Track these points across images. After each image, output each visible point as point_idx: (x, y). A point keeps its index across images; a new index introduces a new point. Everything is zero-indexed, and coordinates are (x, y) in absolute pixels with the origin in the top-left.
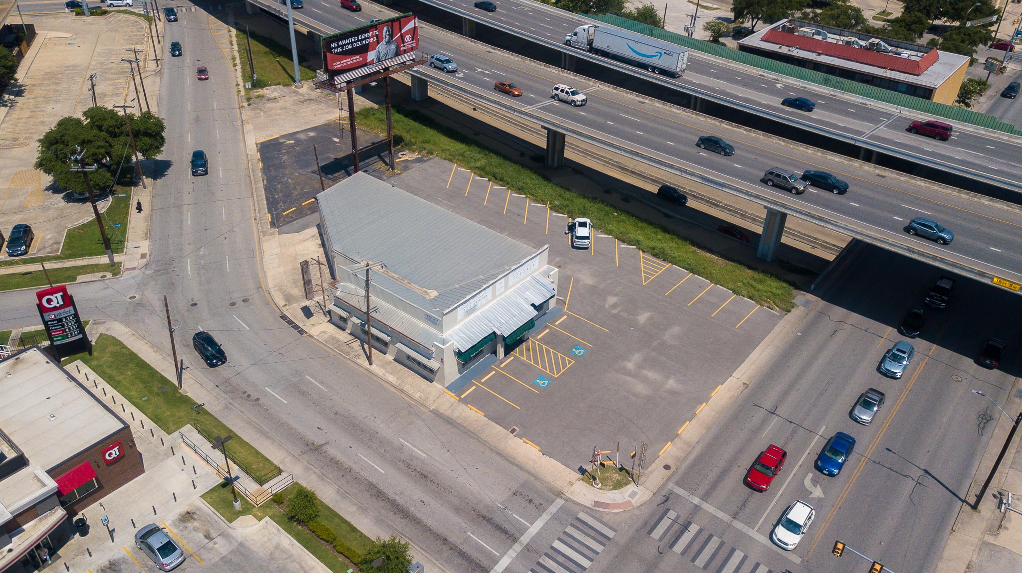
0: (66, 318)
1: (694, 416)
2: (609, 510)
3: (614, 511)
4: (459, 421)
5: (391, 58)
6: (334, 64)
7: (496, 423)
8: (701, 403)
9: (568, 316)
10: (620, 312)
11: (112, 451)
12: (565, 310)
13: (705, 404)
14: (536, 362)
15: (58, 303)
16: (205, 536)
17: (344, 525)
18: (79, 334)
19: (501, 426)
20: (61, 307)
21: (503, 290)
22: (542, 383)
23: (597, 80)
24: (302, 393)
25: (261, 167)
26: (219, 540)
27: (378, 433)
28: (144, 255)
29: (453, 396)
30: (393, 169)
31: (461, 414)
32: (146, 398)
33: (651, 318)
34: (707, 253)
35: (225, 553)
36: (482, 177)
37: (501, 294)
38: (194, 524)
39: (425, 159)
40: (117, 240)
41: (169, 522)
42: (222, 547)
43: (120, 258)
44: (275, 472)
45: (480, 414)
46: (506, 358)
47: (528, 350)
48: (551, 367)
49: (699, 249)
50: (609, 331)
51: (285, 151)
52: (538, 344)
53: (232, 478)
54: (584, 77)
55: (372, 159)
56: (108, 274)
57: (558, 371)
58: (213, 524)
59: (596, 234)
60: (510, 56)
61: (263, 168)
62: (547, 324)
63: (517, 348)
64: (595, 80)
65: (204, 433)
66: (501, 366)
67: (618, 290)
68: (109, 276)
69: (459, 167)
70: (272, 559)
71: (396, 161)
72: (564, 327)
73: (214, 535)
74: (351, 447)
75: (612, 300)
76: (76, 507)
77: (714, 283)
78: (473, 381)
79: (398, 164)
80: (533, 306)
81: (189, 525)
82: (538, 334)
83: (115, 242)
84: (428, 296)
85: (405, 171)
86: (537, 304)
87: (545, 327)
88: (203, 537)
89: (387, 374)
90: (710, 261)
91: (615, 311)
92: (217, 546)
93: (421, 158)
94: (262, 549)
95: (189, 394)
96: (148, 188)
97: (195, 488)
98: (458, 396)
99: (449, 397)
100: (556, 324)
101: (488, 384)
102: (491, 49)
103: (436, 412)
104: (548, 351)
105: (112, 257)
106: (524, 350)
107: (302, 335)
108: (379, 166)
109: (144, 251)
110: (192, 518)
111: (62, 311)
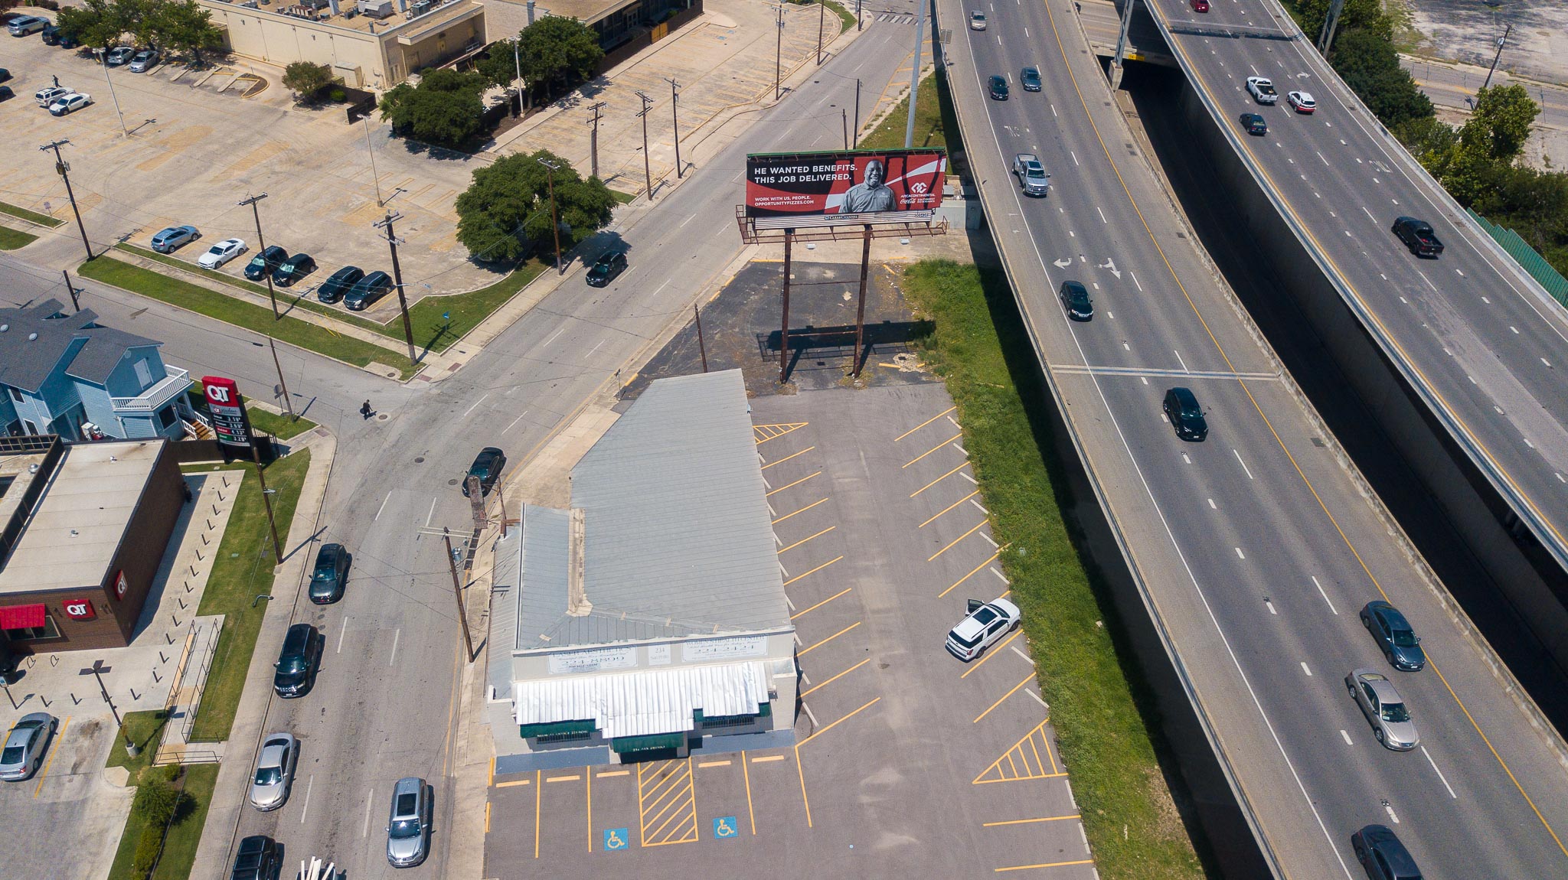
0: (231, 417)
4: (457, 817)
5: (877, 212)
6: (757, 199)
7: (485, 855)
9: (787, 759)
10: (870, 805)
11: (76, 607)
12: (796, 747)
14: (646, 804)
15: (223, 398)
16: (75, 765)
17: (185, 858)
18: (245, 441)
19: (485, 864)
20: (225, 404)
21: (668, 661)
22: (615, 841)
23: (1282, 364)
24: (367, 651)
25: (711, 300)
26: (78, 779)
27: (363, 763)
28: (456, 365)
29: (491, 777)
30: (856, 377)
31: (468, 810)
32: (237, 555)
33: (904, 849)
34: (1170, 795)
35: (63, 799)
36: (964, 447)
37: (662, 667)
38: (85, 743)
39: (924, 379)
40: (454, 332)
41: (72, 723)
42: (70, 790)
43: (431, 357)
44: (220, 735)
45: (485, 828)
46: (620, 767)
47: (664, 775)
48: (656, 826)
49: (1165, 777)
50: (811, 826)
51: (767, 287)
52: (689, 776)
53: (178, 711)
54: (1268, 348)
55: (853, 348)
56: (398, 374)
57: (658, 839)
58: (94, 756)
59: (1012, 643)
60: (1202, 257)
61: (713, 302)
62: (743, 752)
63: (653, 763)
64: (1280, 360)
65: (225, 635)
66: (599, 775)
67: (920, 764)
68: (397, 377)
69: (952, 414)
70: (83, 842)
71: (881, 364)
72: (758, 772)
73: (81, 770)
74: (317, 761)
75: (889, 776)
76: (32, 647)
77: (1095, 860)
78: (539, 771)
79: (876, 371)
80: (698, 712)
81: (81, 739)
82: (708, 760)
83: (449, 335)
84: (574, 609)
85: (871, 385)
86: (706, 714)
87: (733, 755)
88: (72, 764)
89: (469, 687)
90: (1152, 814)
91: (865, 799)
92: (68, 785)
93: (921, 374)
94: (91, 823)
95: (277, 576)
96: (566, 275)
97: (136, 699)
98: (496, 780)
99: (486, 775)
100: (754, 760)
101: (549, 791)
102: (1186, 231)
103: (450, 784)
104: (688, 795)
105: (425, 353)
106: (659, 772)
107: (465, 569)
108: (847, 363)
109: (463, 360)
110: (93, 733)
111: (227, 408)
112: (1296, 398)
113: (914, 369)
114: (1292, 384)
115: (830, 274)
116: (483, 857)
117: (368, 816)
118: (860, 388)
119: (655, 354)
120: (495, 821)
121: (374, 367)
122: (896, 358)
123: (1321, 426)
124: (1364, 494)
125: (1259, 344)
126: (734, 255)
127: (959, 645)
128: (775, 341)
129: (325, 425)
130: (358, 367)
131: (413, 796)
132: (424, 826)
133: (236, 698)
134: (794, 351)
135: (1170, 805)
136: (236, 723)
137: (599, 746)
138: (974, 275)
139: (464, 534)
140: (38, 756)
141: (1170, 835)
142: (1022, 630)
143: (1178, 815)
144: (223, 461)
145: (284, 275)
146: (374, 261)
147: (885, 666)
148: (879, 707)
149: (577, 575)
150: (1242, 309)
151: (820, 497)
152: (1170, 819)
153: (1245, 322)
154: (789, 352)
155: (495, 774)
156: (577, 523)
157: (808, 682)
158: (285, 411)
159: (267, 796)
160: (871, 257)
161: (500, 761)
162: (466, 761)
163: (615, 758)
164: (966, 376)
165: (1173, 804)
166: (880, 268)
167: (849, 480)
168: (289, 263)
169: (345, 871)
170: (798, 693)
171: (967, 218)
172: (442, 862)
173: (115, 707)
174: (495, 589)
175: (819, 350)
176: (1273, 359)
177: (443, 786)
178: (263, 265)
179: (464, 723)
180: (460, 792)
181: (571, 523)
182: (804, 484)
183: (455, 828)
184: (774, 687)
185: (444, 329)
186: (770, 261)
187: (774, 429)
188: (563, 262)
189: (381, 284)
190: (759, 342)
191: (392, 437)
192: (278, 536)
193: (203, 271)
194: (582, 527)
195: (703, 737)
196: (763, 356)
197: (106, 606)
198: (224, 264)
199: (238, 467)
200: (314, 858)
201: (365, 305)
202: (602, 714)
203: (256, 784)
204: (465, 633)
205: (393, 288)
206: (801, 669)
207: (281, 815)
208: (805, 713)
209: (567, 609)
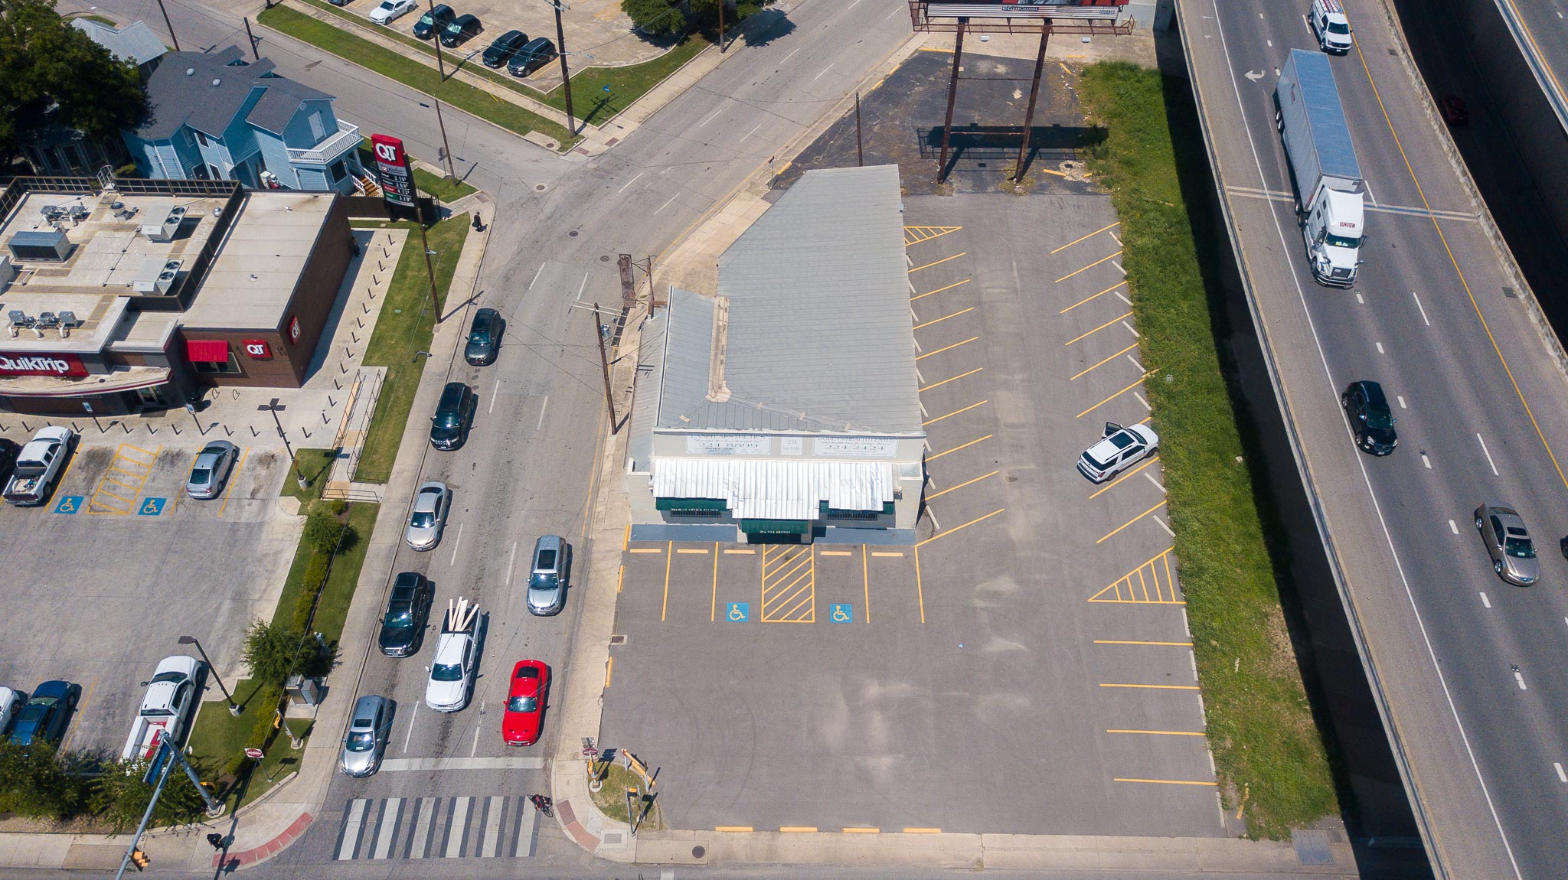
0: (398, 177)
1: (838, 829)
2: (563, 827)
3: (568, 833)
4: (592, 576)
7: (616, 613)
8: (875, 825)
9: (906, 557)
10: (985, 609)
11: (255, 347)
12: (916, 547)
13: (877, 830)
14: (768, 583)
15: (390, 156)
16: (254, 490)
17: (349, 584)
18: (410, 201)
19: (615, 621)
20: (392, 163)
21: (800, 453)
22: (736, 614)
23: (1485, 204)
24: (517, 414)
25: (873, 88)
26: (256, 503)
27: (508, 517)
28: (614, 141)
29: (626, 542)
30: (1018, 182)
31: (603, 570)
32: (400, 311)
33: (1013, 655)
34: (1287, 635)
35: (243, 520)
36: (1123, 266)
37: (793, 457)
38: (262, 472)
39: (1089, 189)
40: (614, 106)
41: (251, 453)
42: (249, 513)
43: (590, 131)
44: (381, 477)
45: (617, 589)
46: (746, 546)
47: (787, 558)
48: (776, 604)
49: (1285, 617)
50: (923, 622)
51: (933, 79)
52: (810, 561)
53: (343, 452)
54: (1472, 185)
55: (1018, 150)
56: (557, 145)
57: (777, 616)
58: (271, 484)
59: (1147, 469)
60: (1413, 78)
61: (875, 91)
62: (864, 545)
63: (778, 546)
64: (1483, 200)
65: (387, 387)
66: (726, 552)
67: (1038, 577)
68: (556, 148)
69: (1115, 230)
70: (260, 560)
71: (1045, 171)
72: (877, 566)
73: (259, 496)
74: (467, 510)
75: (1005, 584)
76: (217, 380)
77: (1201, 687)
78: (671, 542)
79: (1039, 177)
80: (823, 504)
81: (259, 468)
82: (830, 549)
83: (608, 109)
84: (713, 394)
85: (1033, 192)
86: (831, 506)
87: (855, 547)
88: (251, 490)
89: (611, 458)
90: (1267, 651)
91: (979, 603)
92: (247, 507)
93: (1087, 185)
94: (267, 544)
95: (436, 335)
96: (728, 53)
97: (307, 437)
98: (630, 546)
99: (622, 540)
100: (874, 554)
101: (679, 562)
102: (1400, 48)
103: (588, 544)
104: (808, 579)
105: (584, 125)
106: (782, 555)
107: (613, 345)
108: (1010, 166)
109: (621, 135)
110: (269, 464)
111: (394, 167)
112: (1493, 242)
113: (1080, 178)
114: (1491, 227)
115: (1001, 69)
116: (613, 614)
117: (511, 566)
118: (1020, 195)
119: (811, 143)
120: (628, 583)
121: (534, 136)
122: (1062, 165)
123: (1517, 276)
124: (1551, 352)
125: (1462, 180)
126: (902, 41)
127: (1092, 466)
128: (936, 137)
129: (485, 191)
130: (519, 135)
131: (554, 552)
132: (561, 581)
133: (396, 445)
134: (955, 149)
135: (1287, 644)
136: (396, 468)
137: (729, 525)
138: (1155, 82)
139: (612, 311)
140: (222, 479)
141: (1281, 673)
142: (1158, 458)
143: (1293, 654)
144: (389, 219)
145: (451, 35)
146: (538, 27)
147: (1013, 479)
148: (1001, 518)
149: (719, 362)
150: (1449, 140)
151: (965, 305)
152: (1284, 657)
153: (1450, 155)
154: (949, 150)
155: (629, 540)
156: (722, 311)
157: (934, 487)
158: (448, 174)
159: (421, 537)
160: (1048, 53)
161: (636, 529)
162: (604, 525)
163: (742, 537)
164: (1135, 191)
165: (1290, 643)
166: (1056, 66)
167: (998, 290)
168: (456, 23)
169: (488, 613)
170: (923, 497)
171: (1156, 18)
172: (576, 614)
173: (289, 443)
174: (640, 368)
175: (982, 150)
176: (1475, 197)
177: (581, 546)
178: (432, 23)
179: (604, 491)
180: (596, 555)
181: (716, 311)
182: (950, 291)
183: (590, 586)
184: (900, 488)
185: (604, 102)
186: (940, 50)
187: (927, 232)
188: (726, 40)
189: (544, 52)
190: (919, 137)
191: (548, 209)
192: (438, 296)
193: (374, 26)
194: (726, 315)
195: (827, 527)
196: (922, 153)
197: (282, 348)
198: (395, 19)
199: (403, 226)
200: (461, 598)
201: (528, 72)
202: (734, 495)
203: (412, 525)
204: (609, 407)
205: (556, 56)
206: (928, 474)
207: (433, 557)
208: (928, 515)
209: (707, 394)
